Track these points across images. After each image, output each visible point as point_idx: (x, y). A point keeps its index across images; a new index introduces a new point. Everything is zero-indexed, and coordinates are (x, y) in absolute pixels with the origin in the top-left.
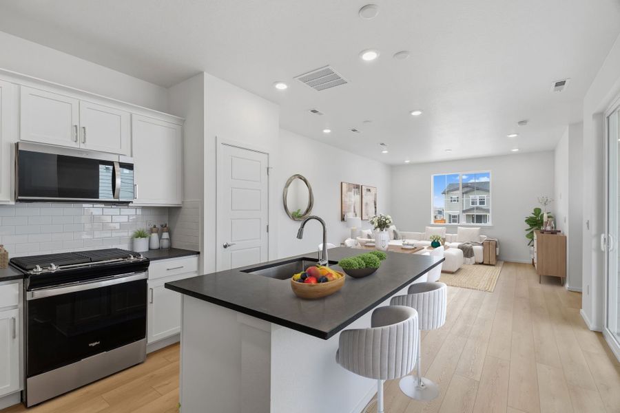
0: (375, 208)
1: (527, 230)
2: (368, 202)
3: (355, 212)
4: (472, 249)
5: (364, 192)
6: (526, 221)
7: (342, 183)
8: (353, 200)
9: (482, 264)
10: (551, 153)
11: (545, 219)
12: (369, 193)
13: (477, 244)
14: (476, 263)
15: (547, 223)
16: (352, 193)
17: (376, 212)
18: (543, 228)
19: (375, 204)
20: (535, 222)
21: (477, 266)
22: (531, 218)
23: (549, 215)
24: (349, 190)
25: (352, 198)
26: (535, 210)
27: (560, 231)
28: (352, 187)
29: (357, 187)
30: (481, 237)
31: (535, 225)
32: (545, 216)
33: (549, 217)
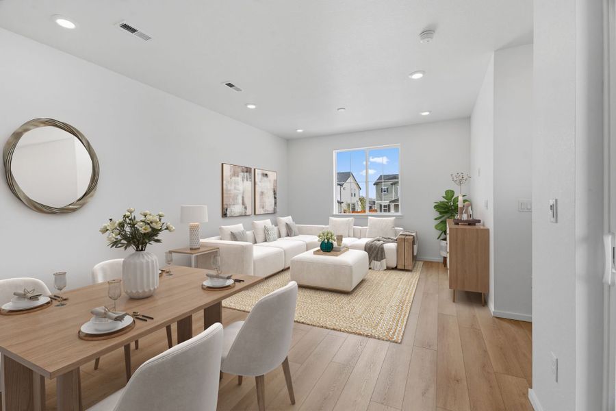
0: (275, 198)
1: (436, 219)
2: (265, 191)
3: (243, 204)
4: (383, 249)
5: (258, 178)
6: (435, 207)
7: (222, 164)
8: (241, 187)
9: (395, 268)
10: (465, 120)
11: (460, 204)
12: (265, 178)
13: (388, 240)
14: (388, 269)
15: (462, 209)
16: (240, 179)
17: (275, 203)
18: (457, 217)
19: (275, 194)
20: (447, 209)
21: (389, 272)
22: (442, 203)
23: (465, 198)
24: (235, 174)
25: (241, 186)
26: (447, 192)
27: (479, 221)
28: (240, 169)
29: (248, 170)
30: (396, 231)
31: (446, 212)
32: (461, 199)
33: (464, 201)
